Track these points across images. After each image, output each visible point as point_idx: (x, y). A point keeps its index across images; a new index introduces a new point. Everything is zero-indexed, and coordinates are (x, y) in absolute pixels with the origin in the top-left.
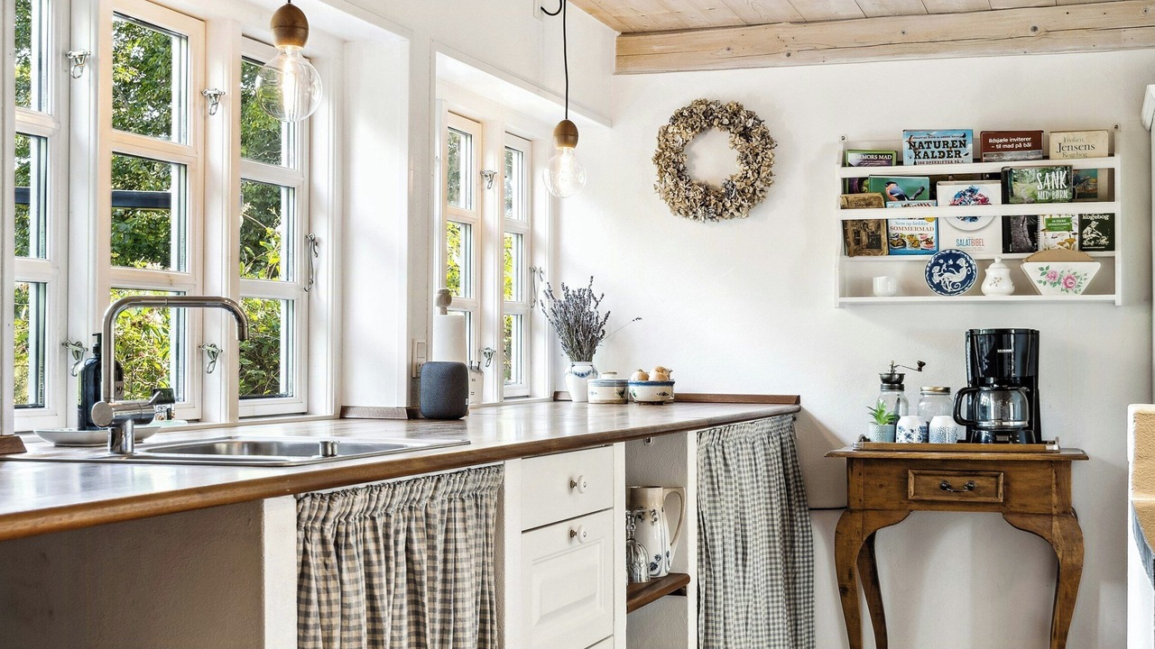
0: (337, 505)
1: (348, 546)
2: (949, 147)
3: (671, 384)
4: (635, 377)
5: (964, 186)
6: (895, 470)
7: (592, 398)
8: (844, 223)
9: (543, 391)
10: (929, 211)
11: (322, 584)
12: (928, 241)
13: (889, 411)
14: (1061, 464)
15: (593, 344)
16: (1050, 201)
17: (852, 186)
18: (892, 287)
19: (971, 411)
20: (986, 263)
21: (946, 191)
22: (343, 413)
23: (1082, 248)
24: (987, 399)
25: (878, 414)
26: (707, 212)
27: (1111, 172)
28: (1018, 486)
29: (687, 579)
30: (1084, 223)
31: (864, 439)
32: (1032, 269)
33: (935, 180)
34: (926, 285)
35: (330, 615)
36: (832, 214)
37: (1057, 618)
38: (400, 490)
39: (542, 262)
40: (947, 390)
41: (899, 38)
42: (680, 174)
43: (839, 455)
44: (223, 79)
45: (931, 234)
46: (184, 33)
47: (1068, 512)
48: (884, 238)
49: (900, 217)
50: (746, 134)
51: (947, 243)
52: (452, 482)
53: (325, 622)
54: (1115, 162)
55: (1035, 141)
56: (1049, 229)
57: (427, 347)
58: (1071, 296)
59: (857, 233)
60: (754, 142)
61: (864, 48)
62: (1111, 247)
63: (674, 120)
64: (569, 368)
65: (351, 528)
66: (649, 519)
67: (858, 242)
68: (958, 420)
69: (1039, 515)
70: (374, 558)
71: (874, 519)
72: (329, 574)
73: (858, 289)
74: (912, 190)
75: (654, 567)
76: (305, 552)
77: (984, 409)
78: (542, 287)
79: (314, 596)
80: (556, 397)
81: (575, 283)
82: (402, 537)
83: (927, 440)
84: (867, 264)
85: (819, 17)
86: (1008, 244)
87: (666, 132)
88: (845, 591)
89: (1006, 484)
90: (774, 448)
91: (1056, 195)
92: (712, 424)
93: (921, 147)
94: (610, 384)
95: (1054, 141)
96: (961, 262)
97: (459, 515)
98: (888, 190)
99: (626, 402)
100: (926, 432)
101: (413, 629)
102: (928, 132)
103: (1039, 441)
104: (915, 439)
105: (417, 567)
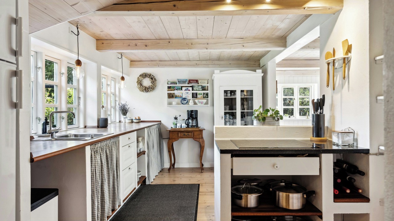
0: (96, 146)
1: (98, 152)
2: (184, 82)
3: (140, 119)
4: (134, 118)
5: (186, 88)
6: (177, 132)
7: (127, 122)
8: (168, 93)
9: (118, 121)
10: (181, 92)
11: (94, 159)
12: (181, 96)
13: (175, 123)
14: (201, 131)
15: (127, 113)
16: (199, 90)
17: (169, 88)
18: (175, 103)
19: (188, 123)
20: (190, 100)
21: (184, 89)
22: (85, 127)
23: (204, 98)
24: (190, 121)
25: (174, 123)
26: (146, 91)
27: (208, 86)
28: (195, 134)
29: (145, 152)
30: (204, 94)
31: (172, 128)
32: (196, 101)
33: (182, 87)
34: (181, 103)
35: (96, 163)
36: (166, 92)
37: (201, 154)
38: (105, 142)
39: (117, 99)
40: (184, 119)
41: (176, 64)
42: (141, 85)
43: (168, 130)
44: (64, 70)
45: (181, 95)
46: (57, 62)
47: (202, 138)
48: (174, 96)
49: (176, 92)
50: (152, 79)
51: (184, 97)
52: (112, 140)
53: (95, 165)
54: (208, 85)
55: (197, 81)
56: (199, 95)
57: (100, 115)
58: (202, 105)
59: (170, 95)
60: (153, 80)
61: (170, 65)
62: (208, 97)
63: (140, 76)
64: (122, 117)
65: (98, 149)
66: (139, 142)
67: (170, 96)
68: (186, 124)
69: (198, 138)
70: (101, 154)
71: (173, 140)
72: (95, 157)
73: (170, 104)
74: (178, 88)
75: (140, 150)
76: (92, 154)
77: (190, 122)
78: (117, 103)
79: (93, 161)
80: (120, 122)
81: (123, 103)
82: (105, 150)
83: (181, 127)
84: (171, 100)
85: (163, 60)
86: (193, 97)
87: (139, 78)
88: (169, 152)
89: (193, 134)
90: (157, 129)
91: (200, 90)
92: (149, 127)
93: (180, 82)
94: (130, 120)
95: (200, 81)
96: (186, 99)
97: (113, 145)
98: (175, 88)
99: (133, 122)
100: (181, 126)
101: (107, 166)
102: (181, 79)
103: (198, 127)
104: (180, 127)
105: (107, 154)
